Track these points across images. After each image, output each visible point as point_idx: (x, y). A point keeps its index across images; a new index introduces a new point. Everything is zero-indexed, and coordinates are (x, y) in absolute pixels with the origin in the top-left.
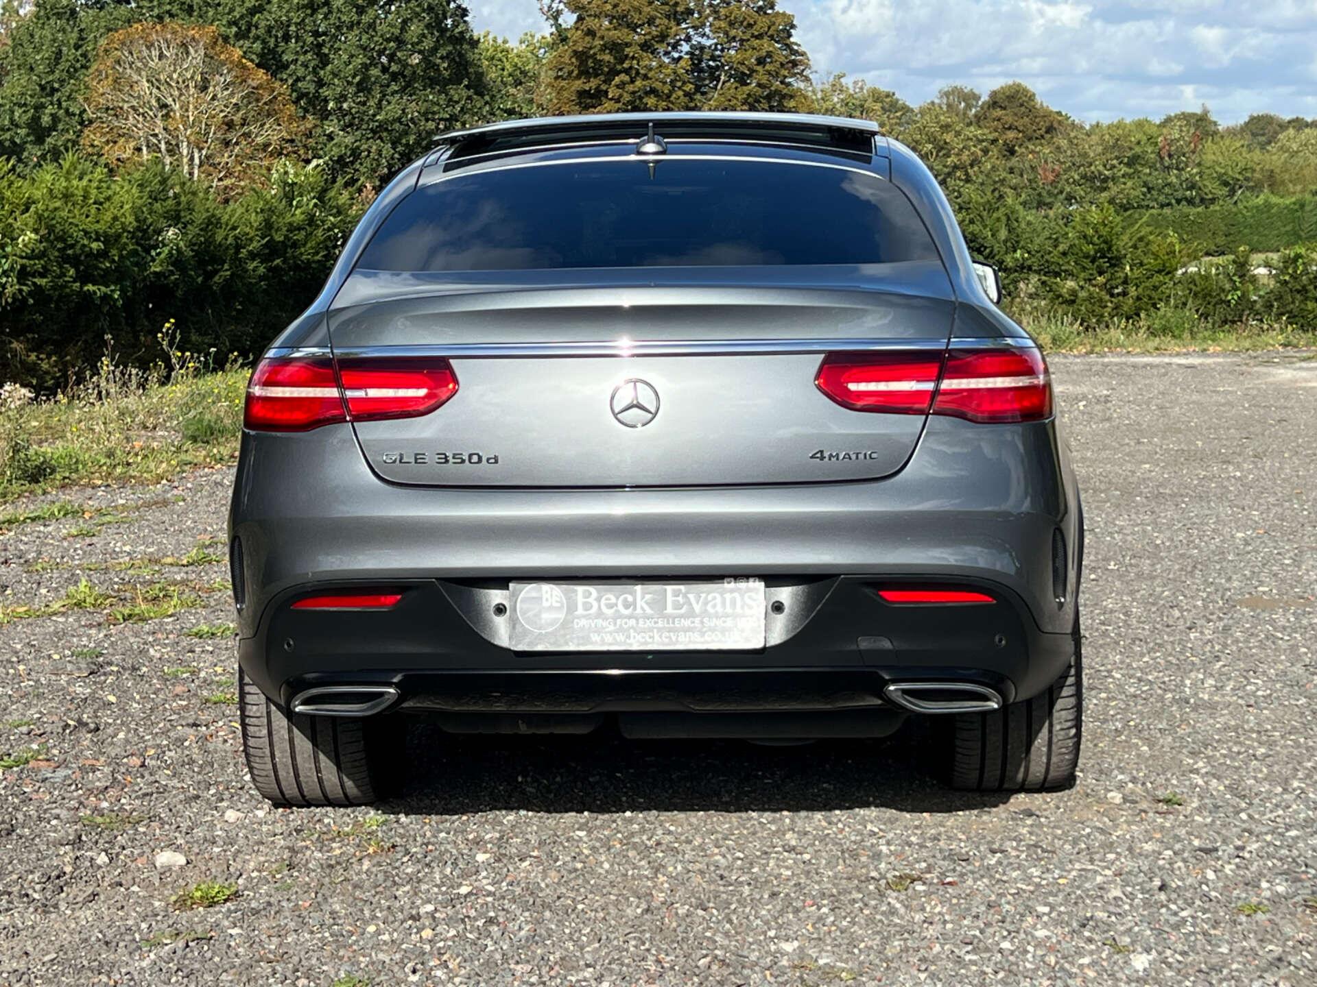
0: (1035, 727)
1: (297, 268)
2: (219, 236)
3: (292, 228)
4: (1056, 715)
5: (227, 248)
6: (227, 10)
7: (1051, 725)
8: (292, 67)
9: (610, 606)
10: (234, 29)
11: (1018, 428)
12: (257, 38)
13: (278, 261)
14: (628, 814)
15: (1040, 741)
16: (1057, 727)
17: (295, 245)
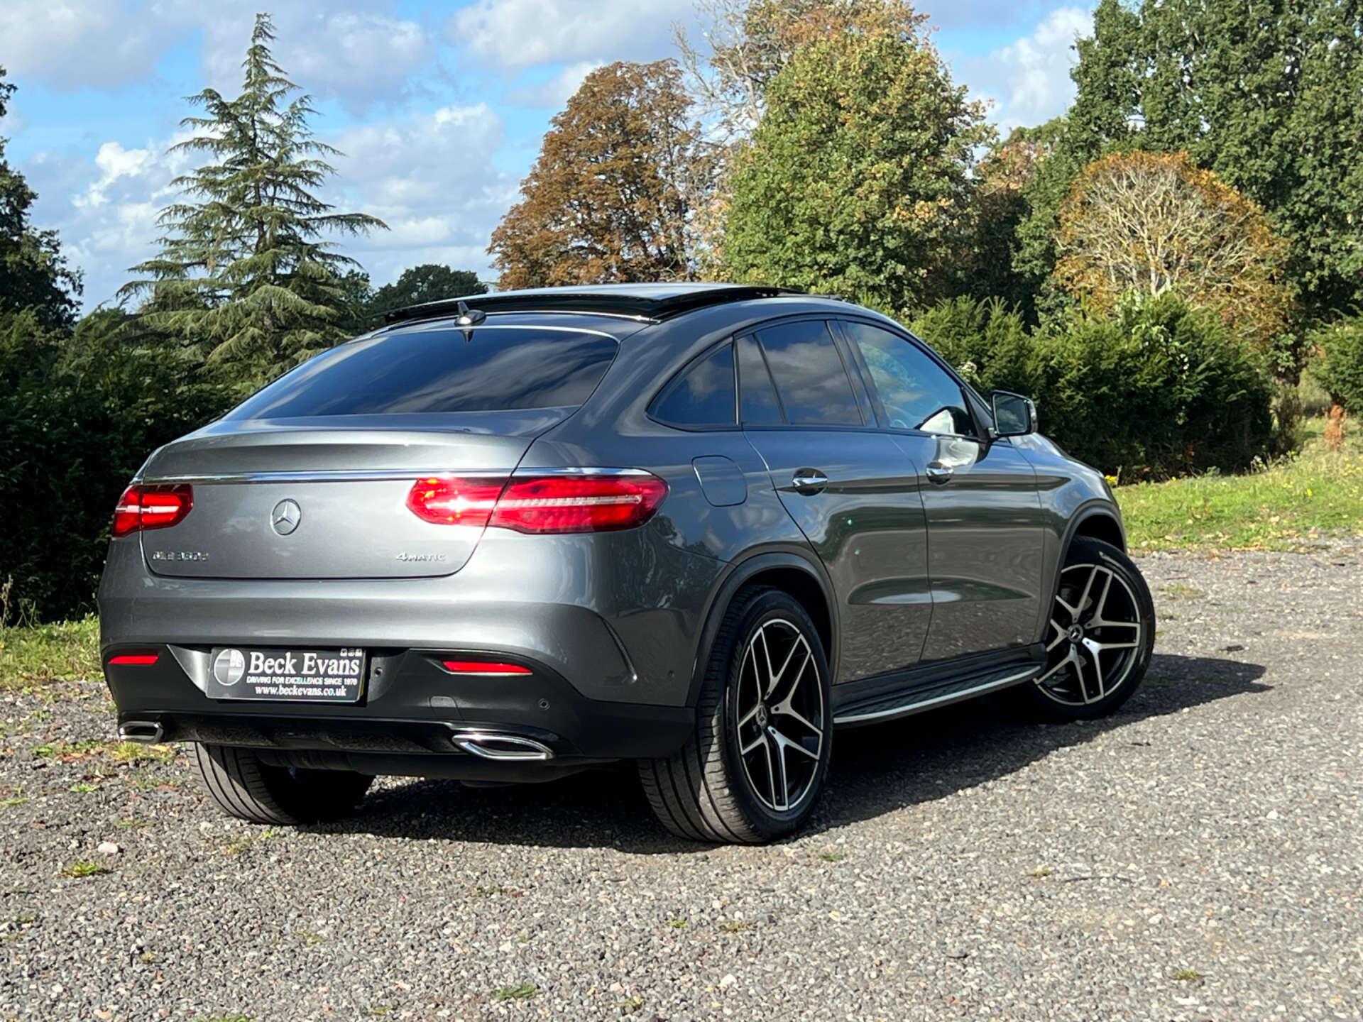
0: (695, 787)
1: (1131, 395)
2: (1029, 366)
3: (1123, 356)
4: (707, 776)
5: (1037, 378)
6: (1239, 130)
7: (706, 785)
8: (1309, 182)
9: (270, 667)
10: (1246, 149)
11: (590, 538)
12: (1270, 155)
13: (1105, 389)
14: (432, 841)
15: (703, 798)
16: (712, 787)
17: (1130, 372)
